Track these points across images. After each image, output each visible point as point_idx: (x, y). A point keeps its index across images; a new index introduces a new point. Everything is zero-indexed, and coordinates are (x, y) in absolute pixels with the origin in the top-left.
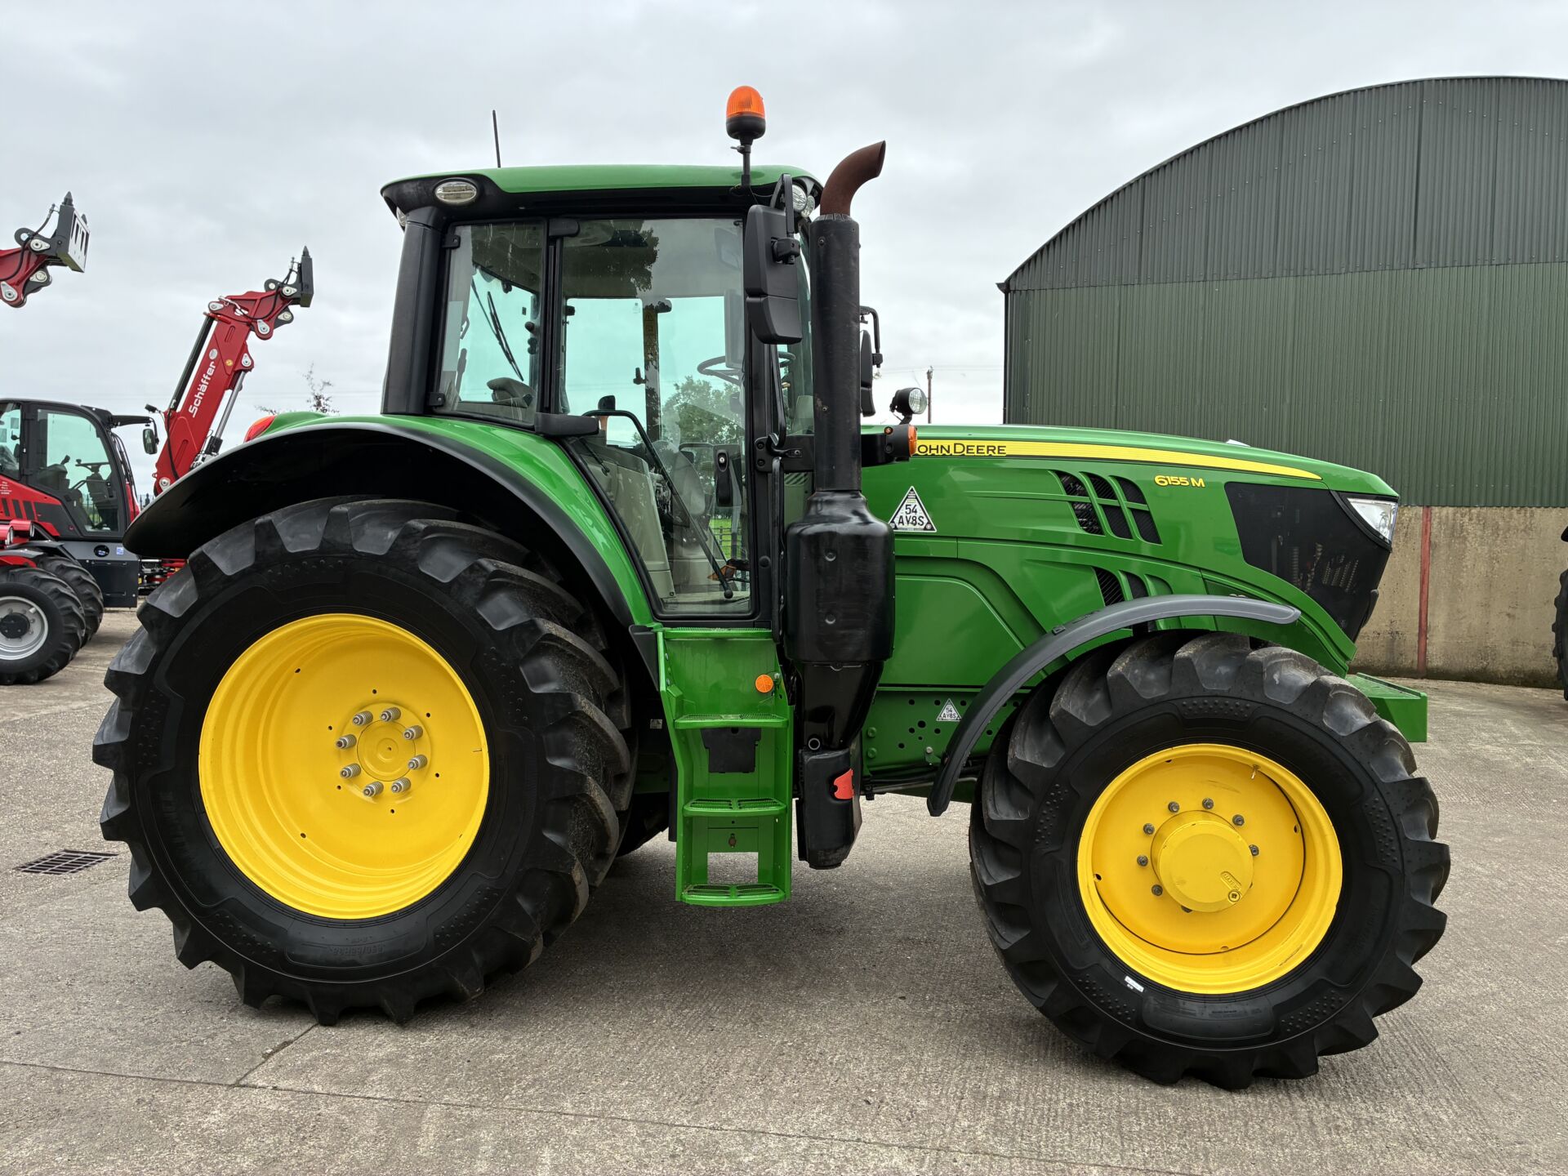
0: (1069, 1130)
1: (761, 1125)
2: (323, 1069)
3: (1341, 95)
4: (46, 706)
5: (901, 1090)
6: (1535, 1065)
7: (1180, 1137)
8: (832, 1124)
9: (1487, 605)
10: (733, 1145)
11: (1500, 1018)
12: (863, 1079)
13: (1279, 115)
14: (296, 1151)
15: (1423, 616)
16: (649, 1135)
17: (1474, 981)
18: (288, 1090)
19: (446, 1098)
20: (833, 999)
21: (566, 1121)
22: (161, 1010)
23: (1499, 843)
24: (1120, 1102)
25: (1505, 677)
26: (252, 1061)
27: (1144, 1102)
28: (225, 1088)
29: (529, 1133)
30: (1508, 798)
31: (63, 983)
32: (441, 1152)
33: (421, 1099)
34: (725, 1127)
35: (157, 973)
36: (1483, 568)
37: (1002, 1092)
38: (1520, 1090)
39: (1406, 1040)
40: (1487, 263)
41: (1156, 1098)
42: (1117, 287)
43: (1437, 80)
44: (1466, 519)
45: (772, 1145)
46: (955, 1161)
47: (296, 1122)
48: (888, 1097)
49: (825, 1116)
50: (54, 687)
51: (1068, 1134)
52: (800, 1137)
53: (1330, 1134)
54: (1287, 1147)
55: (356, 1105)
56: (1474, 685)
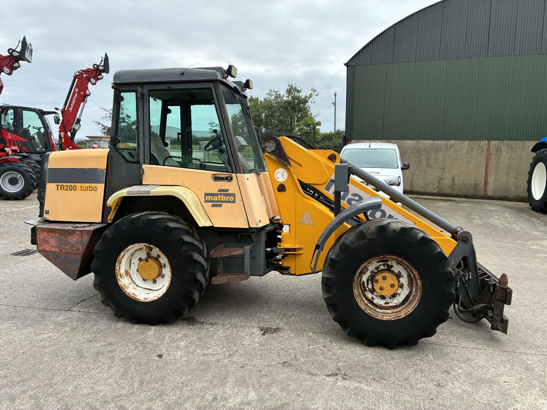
0: (308, 324)
5: (262, 314)
8: (238, 322)
9: (508, 174)
13: (442, 2)
15: (486, 178)
18: (83, 312)
25: (513, 199)
26: (73, 304)
28: (64, 311)
31: (21, 285)
35: (49, 282)
36: (507, 162)
40: (513, 55)
42: (385, 64)
44: (502, 145)
50: (27, 201)
56: (502, 201)
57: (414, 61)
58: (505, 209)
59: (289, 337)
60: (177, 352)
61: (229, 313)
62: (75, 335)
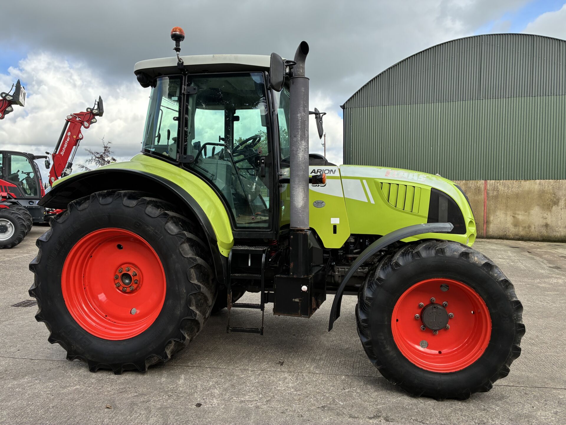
0: (338, 367)
1: (247, 368)
4: (15, 256)
8: (268, 367)
9: (506, 213)
10: (238, 373)
13: (434, 47)
15: (485, 217)
25: (512, 238)
36: (504, 201)
40: (504, 97)
43: (487, 35)
44: (499, 184)
50: (17, 249)
56: (502, 240)
58: (506, 248)
59: (322, 381)
60: (212, 399)
61: (256, 359)
62: (102, 387)
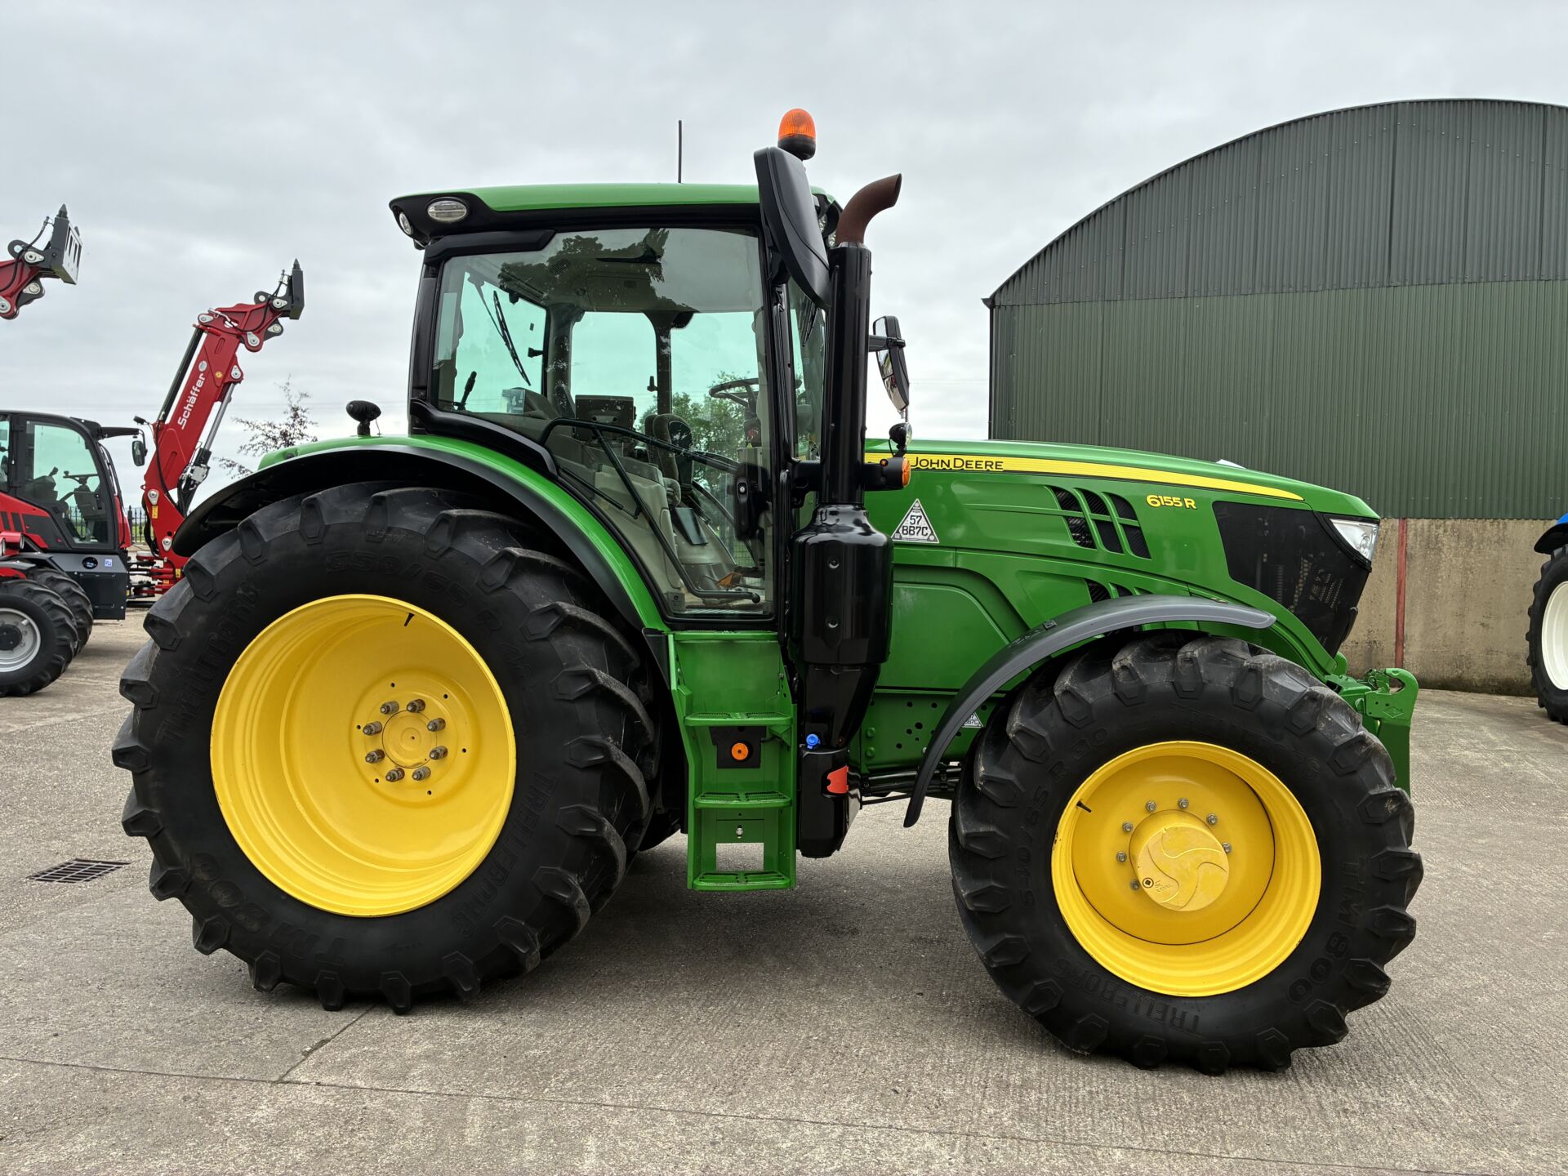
0: (1091, 1116)
1: (795, 1114)
2: (363, 1065)
3: (1317, 116)
4: (41, 718)
5: (926, 1080)
6: (1529, 1052)
7: (1197, 1121)
8: (863, 1112)
9: (1462, 615)
10: (771, 1132)
11: (1494, 1008)
12: (889, 1070)
13: (1258, 135)
14: (347, 1143)
15: (1400, 625)
16: (688, 1124)
17: (1467, 975)
18: (332, 1086)
19: (487, 1091)
20: (852, 996)
21: (607, 1112)
22: (196, 1012)
23: (1482, 844)
24: (1137, 1089)
25: (1479, 685)
26: (293, 1058)
27: (1161, 1089)
28: (269, 1085)
29: (572, 1123)
30: (1489, 801)
31: (94, 987)
32: (489, 1142)
33: (463, 1093)
34: (761, 1116)
35: (187, 976)
36: (1457, 579)
37: (1024, 1081)
38: (1516, 1076)
39: (1405, 1030)
40: (1460, 281)
41: (1171, 1085)
42: (1100, 304)
43: (1411, 103)
44: (1441, 531)
45: (808, 1132)
46: (984, 1145)
47: (343, 1115)
48: (915, 1087)
49: (856, 1105)
50: (47, 699)
51: (1090, 1119)
52: (834, 1124)
53: (1339, 1117)
54: (1299, 1129)
55: (399, 1099)
56: (1448, 692)
57: (1183, 295)
58: (1472, 717)
